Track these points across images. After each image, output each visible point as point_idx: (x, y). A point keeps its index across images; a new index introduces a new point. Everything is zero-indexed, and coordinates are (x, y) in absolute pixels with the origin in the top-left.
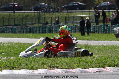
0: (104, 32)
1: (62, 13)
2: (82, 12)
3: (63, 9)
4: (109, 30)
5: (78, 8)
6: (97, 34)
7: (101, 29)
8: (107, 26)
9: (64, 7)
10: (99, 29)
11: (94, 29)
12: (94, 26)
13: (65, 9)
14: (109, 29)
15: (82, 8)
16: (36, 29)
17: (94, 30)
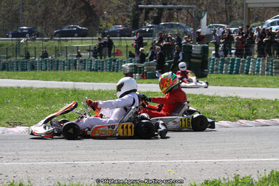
0: (110, 69)
1: (52, 41)
2: (82, 40)
3: (55, 35)
4: (118, 67)
5: (76, 35)
6: (99, 73)
7: (106, 65)
8: (115, 61)
9: (57, 32)
10: (103, 65)
11: (97, 65)
12: (97, 61)
13: (57, 35)
14: (118, 65)
15: (82, 34)
17: (96, 67)
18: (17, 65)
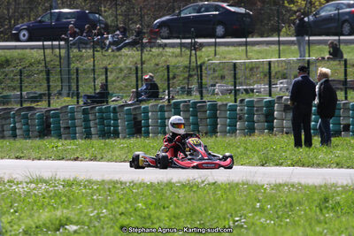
9: (162, 24)
15: (238, 28)
16: (73, 118)
18: (86, 120)
